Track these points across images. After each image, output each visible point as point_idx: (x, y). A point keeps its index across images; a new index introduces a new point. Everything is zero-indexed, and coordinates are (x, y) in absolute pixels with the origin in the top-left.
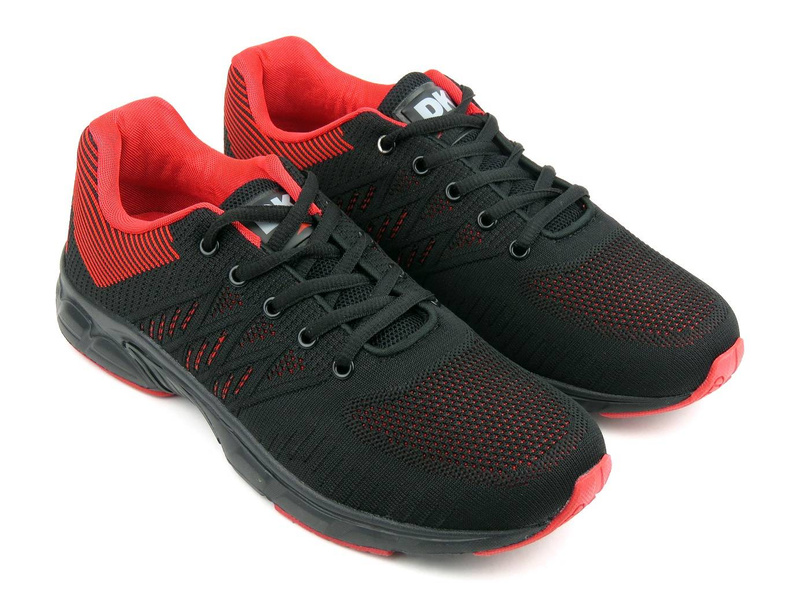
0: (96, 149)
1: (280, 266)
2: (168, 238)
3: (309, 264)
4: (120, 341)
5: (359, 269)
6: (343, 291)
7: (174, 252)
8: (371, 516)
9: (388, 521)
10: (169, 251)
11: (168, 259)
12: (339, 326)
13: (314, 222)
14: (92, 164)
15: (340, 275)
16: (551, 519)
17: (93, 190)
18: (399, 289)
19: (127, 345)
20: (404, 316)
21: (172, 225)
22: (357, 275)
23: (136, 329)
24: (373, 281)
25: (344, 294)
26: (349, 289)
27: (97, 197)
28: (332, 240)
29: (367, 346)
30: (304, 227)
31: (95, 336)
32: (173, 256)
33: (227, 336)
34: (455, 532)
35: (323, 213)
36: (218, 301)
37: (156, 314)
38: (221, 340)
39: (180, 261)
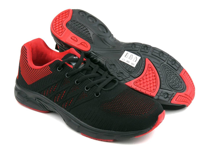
0: (26, 50)
1: (78, 72)
2: (48, 68)
3: (85, 72)
4: (35, 99)
5: (97, 72)
6: (94, 77)
7: (51, 72)
8: (108, 131)
9: (112, 131)
10: (49, 71)
11: (49, 73)
12: (95, 85)
13: (85, 62)
14: (25, 54)
15: (93, 74)
16: (153, 126)
17: (26, 60)
18: (108, 76)
19: (37, 99)
20: (110, 82)
21: (49, 65)
22: (97, 74)
23: (40, 94)
24: (101, 75)
25: (94, 78)
26: (96, 77)
27: (27, 62)
28: (89, 66)
29: (103, 89)
30: (82, 63)
31: (27, 99)
32: (50, 73)
33: (66, 91)
34: (130, 132)
35: (87, 60)
36: (63, 82)
37: (46, 89)
38: (64, 92)
39: (52, 73)
